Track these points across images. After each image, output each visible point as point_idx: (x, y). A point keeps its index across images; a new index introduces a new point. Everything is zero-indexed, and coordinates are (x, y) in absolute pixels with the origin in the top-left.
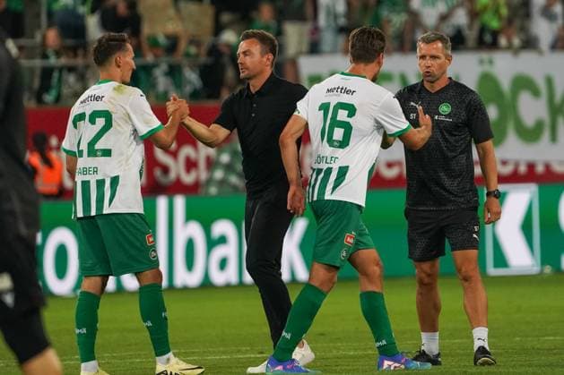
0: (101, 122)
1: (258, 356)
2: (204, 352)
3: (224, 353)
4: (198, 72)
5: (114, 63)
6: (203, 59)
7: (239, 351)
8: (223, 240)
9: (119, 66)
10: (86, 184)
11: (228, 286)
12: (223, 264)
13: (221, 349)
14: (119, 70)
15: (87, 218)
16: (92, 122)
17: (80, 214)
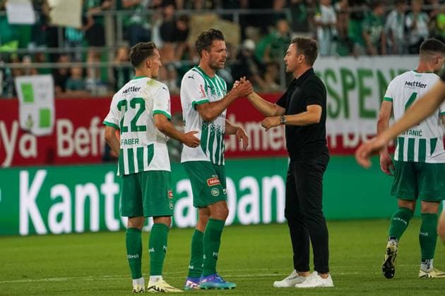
0: (138, 106)
1: (275, 275)
2: (235, 272)
3: (249, 273)
4: (230, 70)
5: (145, 65)
6: (233, 61)
7: (260, 271)
8: (248, 191)
9: (149, 67)
10: (130, 151)
11: (252, 225)
12: (248, 208)
13: (247, 270)
14: (149, 69)
15: (133, 175)
16: (133, 106)
17: (127, 172)
